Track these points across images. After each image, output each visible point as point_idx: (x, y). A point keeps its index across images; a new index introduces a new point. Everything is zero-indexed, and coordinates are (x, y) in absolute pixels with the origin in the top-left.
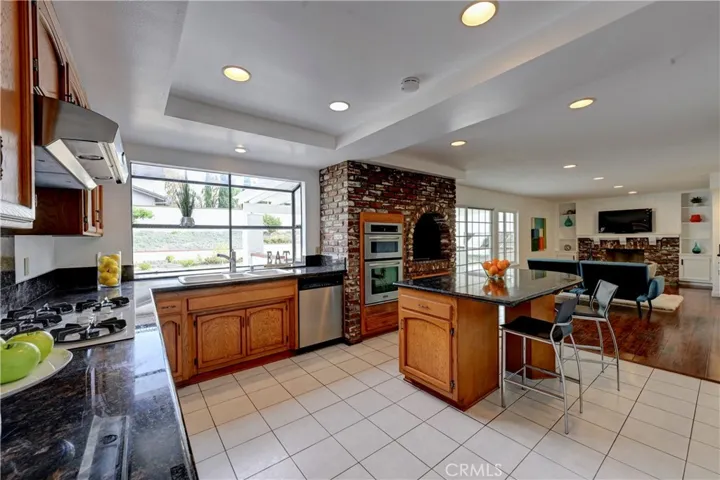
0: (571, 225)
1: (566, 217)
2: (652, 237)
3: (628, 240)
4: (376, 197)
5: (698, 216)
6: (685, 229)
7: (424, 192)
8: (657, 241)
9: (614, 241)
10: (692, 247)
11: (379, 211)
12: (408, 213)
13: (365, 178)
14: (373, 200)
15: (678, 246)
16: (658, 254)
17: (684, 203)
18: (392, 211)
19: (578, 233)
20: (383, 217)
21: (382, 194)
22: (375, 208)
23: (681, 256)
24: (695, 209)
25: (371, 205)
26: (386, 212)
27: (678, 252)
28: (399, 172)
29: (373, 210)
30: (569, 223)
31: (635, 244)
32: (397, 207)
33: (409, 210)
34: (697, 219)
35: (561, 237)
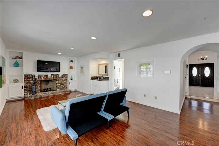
0: (18, 66)
1: (15, 60)
2: (60, 74)
3: (51, 75)
6: (69, 71)
8: (62, 76)
9: (45, 76)
10: (71, 78)
15: (67, 77)
16: (61, 81)
19: (24, 71)
24: (71, 64)
27: (67, 80)
31: (54, 77)
34: (72, 68)
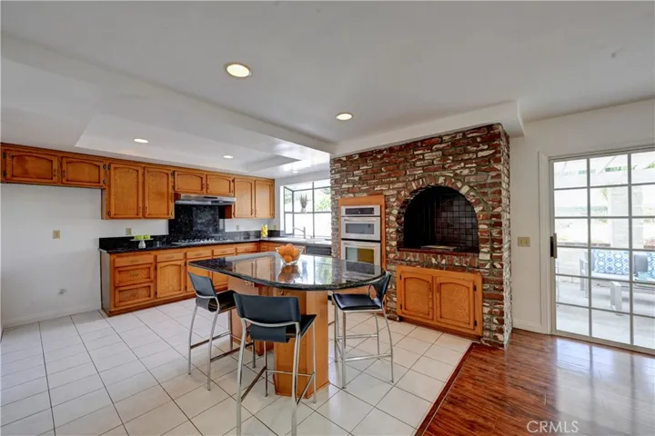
4: (354, 182)
7: (418, 163)
11: (357, 195)
12: (392, 192)
13: (345, 168)
14: (351, 186)
18: (372, 194)
20: (362, 200)
21: (360, 179)
22: (353, 193)
25: (349, 191)
26: (365, 195)
28: (380, 152)
29: (352, 195)
32: (378, 188)
33: (393, 189)
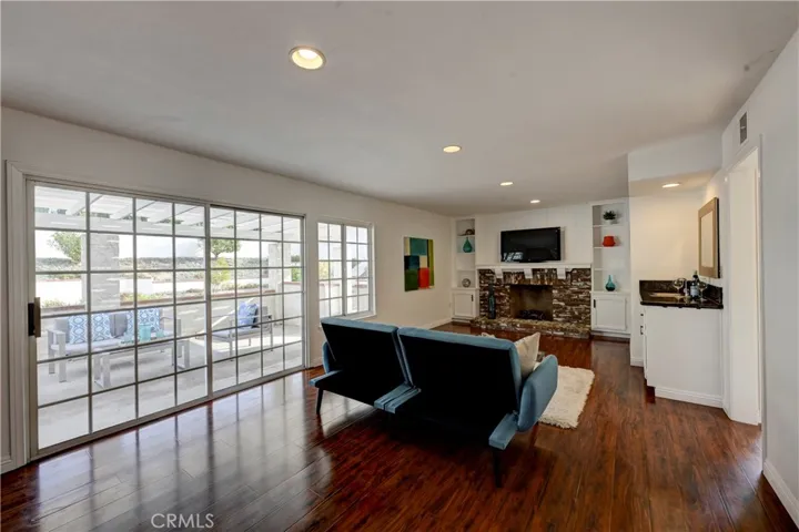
0: (470, 251)
1: (464, 239)
2: (561, 268)
3: (534, 271)
5: (612, 238)
6: (598, 257)
8: (567, 273)
9: (519, 274)
10: (605, 282)
15: (590, 280)
16: (568, 292)
17: (596, 221)
19: (478, 263)
23: (594, 295)
24: (609, 229)
27: (590, 289)
30: (469, 248)
31: (542, 278)
34: (610, 242)
35: (460, 268)
